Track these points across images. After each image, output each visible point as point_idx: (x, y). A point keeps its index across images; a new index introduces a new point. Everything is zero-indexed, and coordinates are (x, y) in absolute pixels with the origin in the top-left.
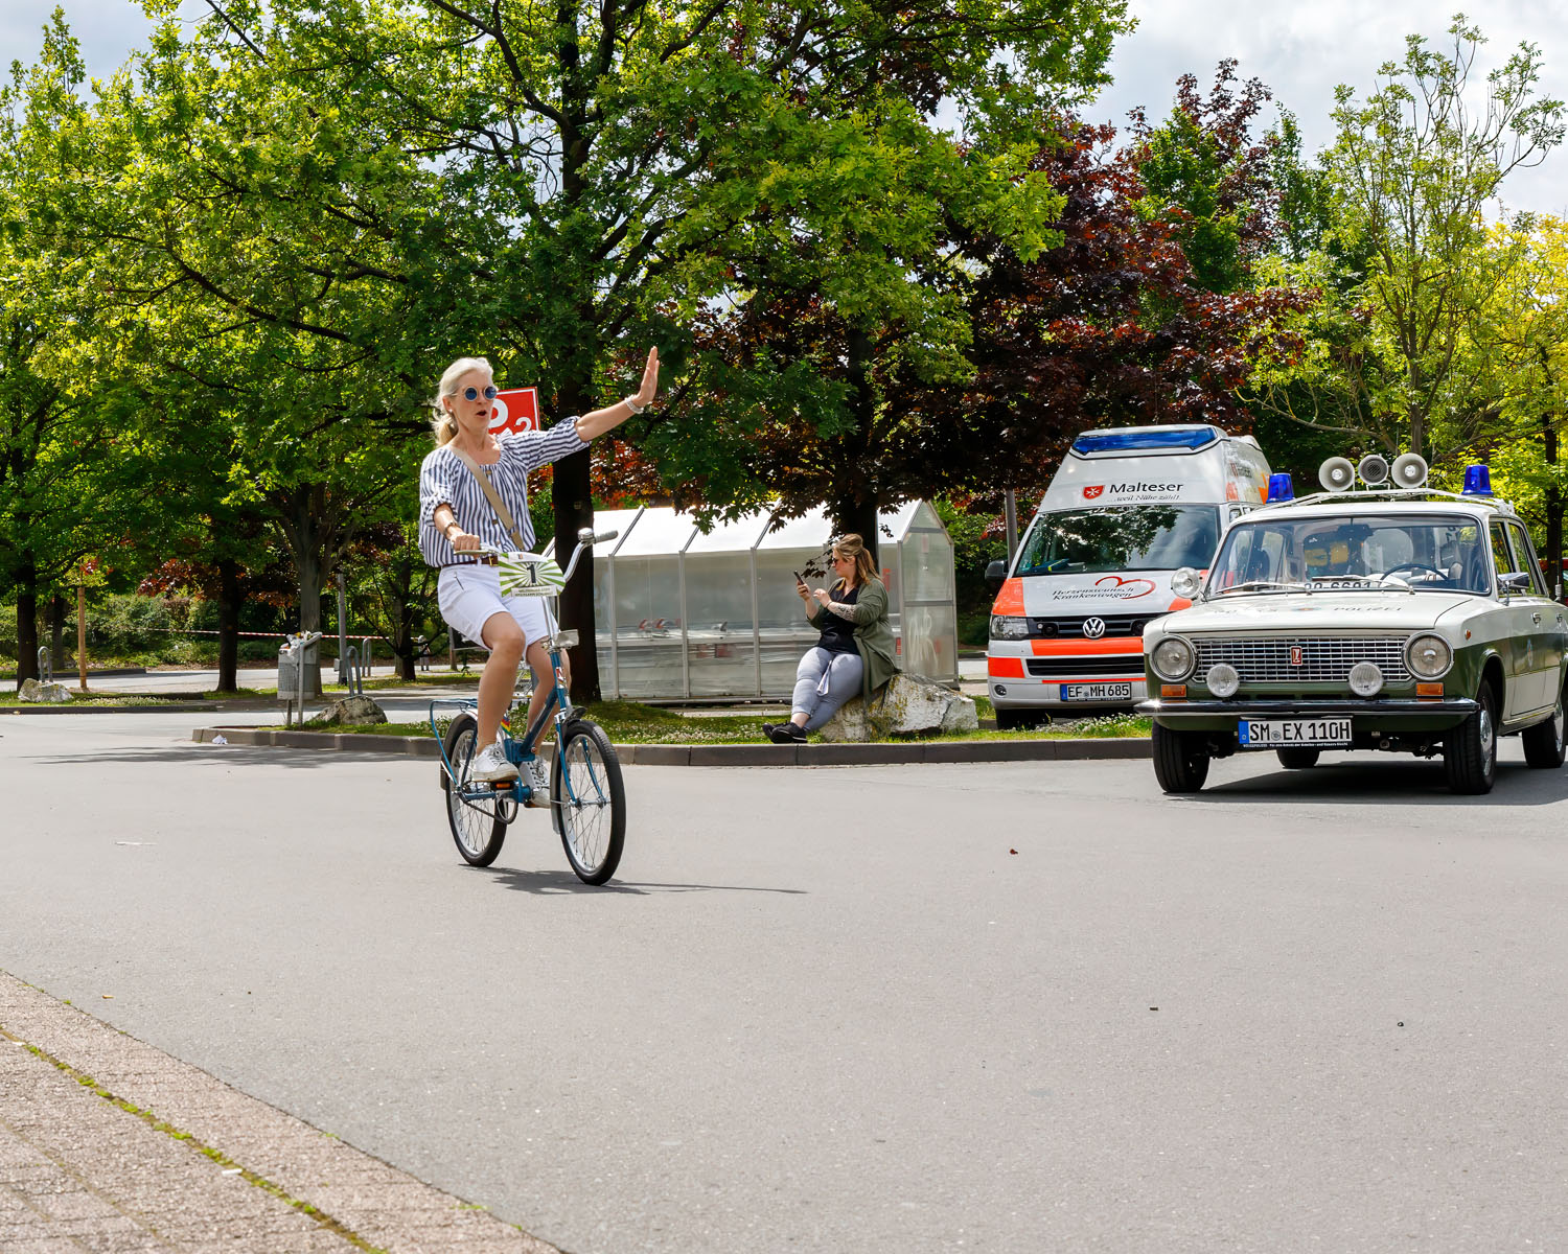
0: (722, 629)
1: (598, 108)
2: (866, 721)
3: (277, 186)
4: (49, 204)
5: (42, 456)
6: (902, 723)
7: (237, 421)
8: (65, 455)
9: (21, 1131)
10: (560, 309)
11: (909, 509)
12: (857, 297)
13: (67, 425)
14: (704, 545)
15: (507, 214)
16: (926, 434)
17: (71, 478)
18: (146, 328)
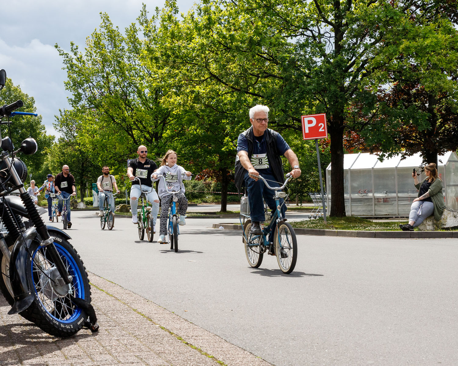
0: (386, 193)
1: (346, 22)
2: (434, 224)
3: (241, 47)
4: (168, 52)
5: (164, 135)
6: (445, 225)
7: (228, 124)
8: (171, 135)
9: (159, 354)
10: (333, 88)
11: (448, 154)
12: (431, 85)
13: (173, 125)
14: (380, 165)
15: (316, 57)
16: (454, 130)
17: (174, 142)
18: (199, 93)
